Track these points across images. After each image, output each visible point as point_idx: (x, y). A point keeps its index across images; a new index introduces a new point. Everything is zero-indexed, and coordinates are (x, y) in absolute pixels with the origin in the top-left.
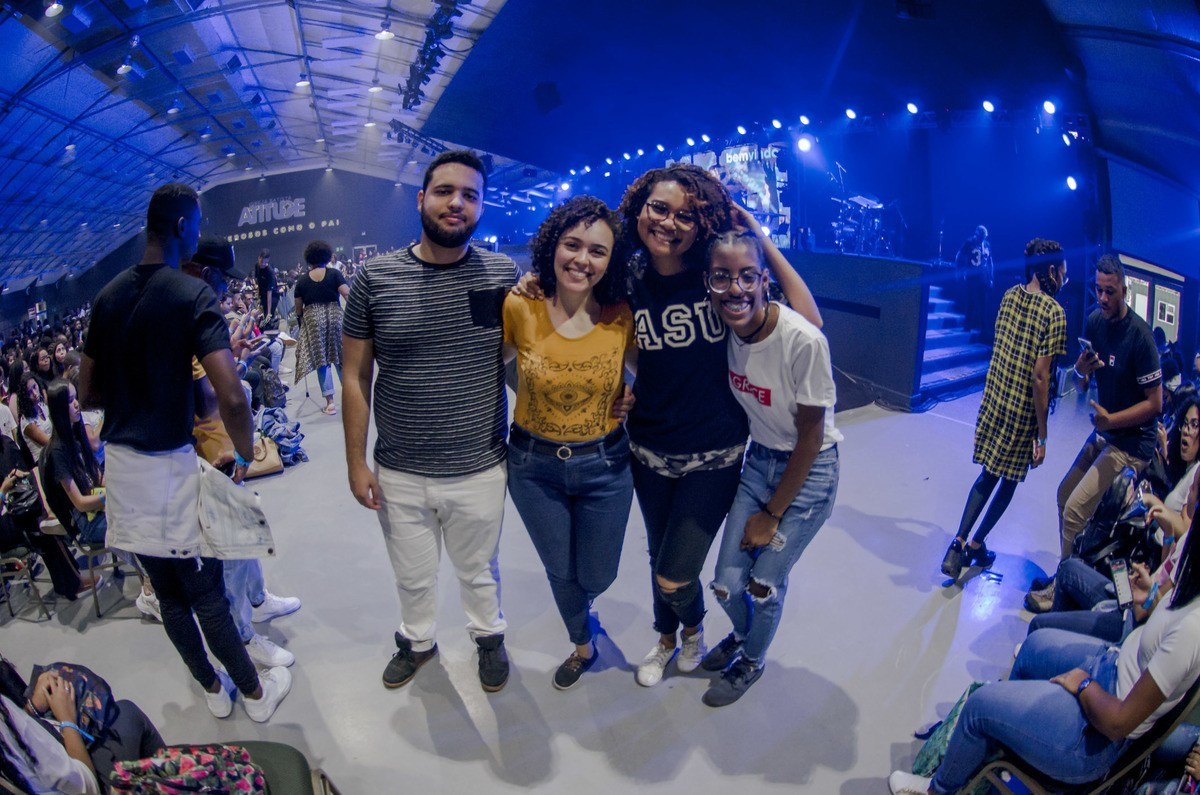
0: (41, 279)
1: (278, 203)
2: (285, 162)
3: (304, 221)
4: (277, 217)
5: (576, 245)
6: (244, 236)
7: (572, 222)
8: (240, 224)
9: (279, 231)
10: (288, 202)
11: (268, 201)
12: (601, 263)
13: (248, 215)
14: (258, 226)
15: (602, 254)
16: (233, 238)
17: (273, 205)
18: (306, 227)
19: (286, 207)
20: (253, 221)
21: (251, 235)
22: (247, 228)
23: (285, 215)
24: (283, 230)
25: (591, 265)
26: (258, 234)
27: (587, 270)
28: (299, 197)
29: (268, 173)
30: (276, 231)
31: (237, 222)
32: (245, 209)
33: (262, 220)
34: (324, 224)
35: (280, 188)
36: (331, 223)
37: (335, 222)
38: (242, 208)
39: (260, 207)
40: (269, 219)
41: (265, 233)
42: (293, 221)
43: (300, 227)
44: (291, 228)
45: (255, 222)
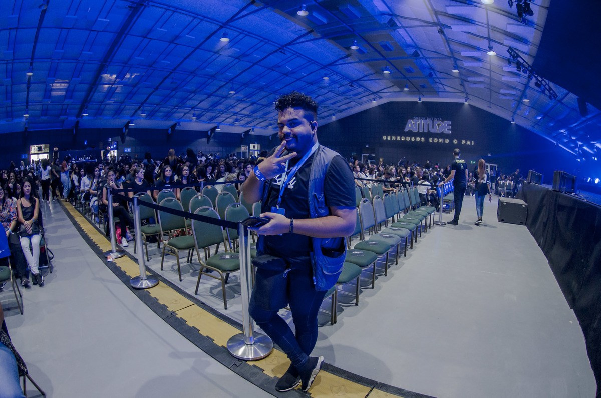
0: (253, 131)
1: (433, 121)
2: (436, 93)
3: (451, 137)
4: (432, 130)
6: (408, 139)
8: (406, 130)
9: (433, 140)
10: (439, 122)
11: (426, 119)
13: (412, 125)
14: (418, 134)
16: (401, 139)
17: (429, 122)
18: (451, 141)
19: (439, 125)
20: (415, 130)
21: (413, 139)
22: (410, 133)
23: (437, 130)
24: (436, 140)
26: (418, 139)
28: (446, 120)
29: (424, 99)
30: (430, 140)
31: (403, 129)
32: (409, 120)
33: (421, 131)
35: (434, 111)
38: (408, 119)
39: (420, 122)
40: (426, 131)
41: (423, 140)
42: (442, 135)
43: (447, 141)
44: (441, 140)
45: (417, 131)
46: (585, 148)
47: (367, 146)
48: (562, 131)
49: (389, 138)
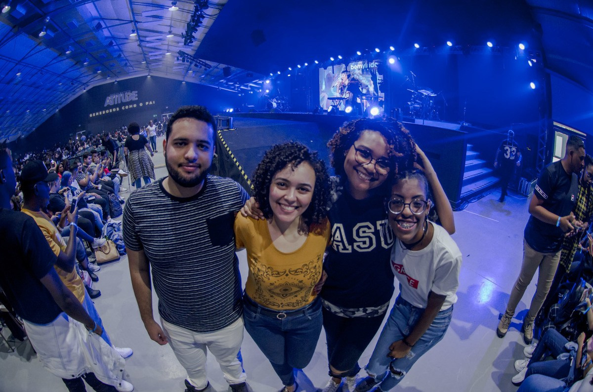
0: (8, 139)
1: (124, 94)
2: (127, 73)
3: (137, 102)
4: (124, 101)
5: (285, 184)
6: (107, 111)
7: (281, 166)
8: (105, 106)
9: (125, 108)
10: (129, 93)
11: (119, 93)
12: (306, 198)
13: (109, 101)
14: (115, 106)
15: (307, 190)
16: (102, 113)
17: (121, 95)
18: (138, 105)
19: (128, 95)
20: (111, 104)
21: (111, 111)
22: (109, 107)
23: (128, 100)
24: (127, 107)
25: (298, 200)
26: (114, 110)
27: (295, 204)
28: (134, 90)
29: (118, 80)
30: (123, 108)
31: (104, 105)
32: (108, 97)
33: (116, 103)
34: (147, 103)
35: (125, 86)
36: (151, 103)
37: (153, 102)
38: (106, 97)
39: (115, 97)
40: (120, 102)
41: (118, 109)
42: (132, 102)
43: (135, 106)
44: (131, 106)
45: (113, 104)
46: (242, 87)
47: (80, 126)
48: (222, 81)
49: (94, 115)
